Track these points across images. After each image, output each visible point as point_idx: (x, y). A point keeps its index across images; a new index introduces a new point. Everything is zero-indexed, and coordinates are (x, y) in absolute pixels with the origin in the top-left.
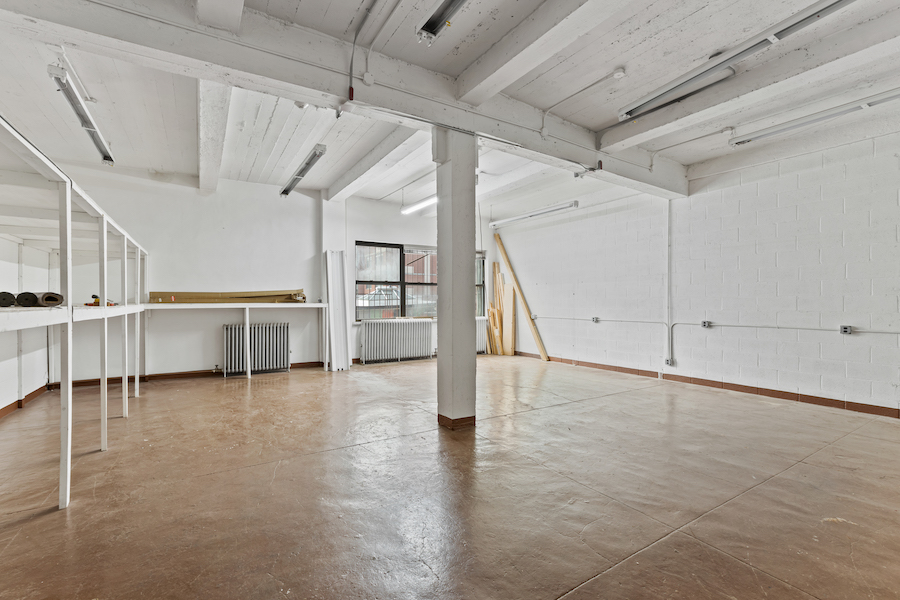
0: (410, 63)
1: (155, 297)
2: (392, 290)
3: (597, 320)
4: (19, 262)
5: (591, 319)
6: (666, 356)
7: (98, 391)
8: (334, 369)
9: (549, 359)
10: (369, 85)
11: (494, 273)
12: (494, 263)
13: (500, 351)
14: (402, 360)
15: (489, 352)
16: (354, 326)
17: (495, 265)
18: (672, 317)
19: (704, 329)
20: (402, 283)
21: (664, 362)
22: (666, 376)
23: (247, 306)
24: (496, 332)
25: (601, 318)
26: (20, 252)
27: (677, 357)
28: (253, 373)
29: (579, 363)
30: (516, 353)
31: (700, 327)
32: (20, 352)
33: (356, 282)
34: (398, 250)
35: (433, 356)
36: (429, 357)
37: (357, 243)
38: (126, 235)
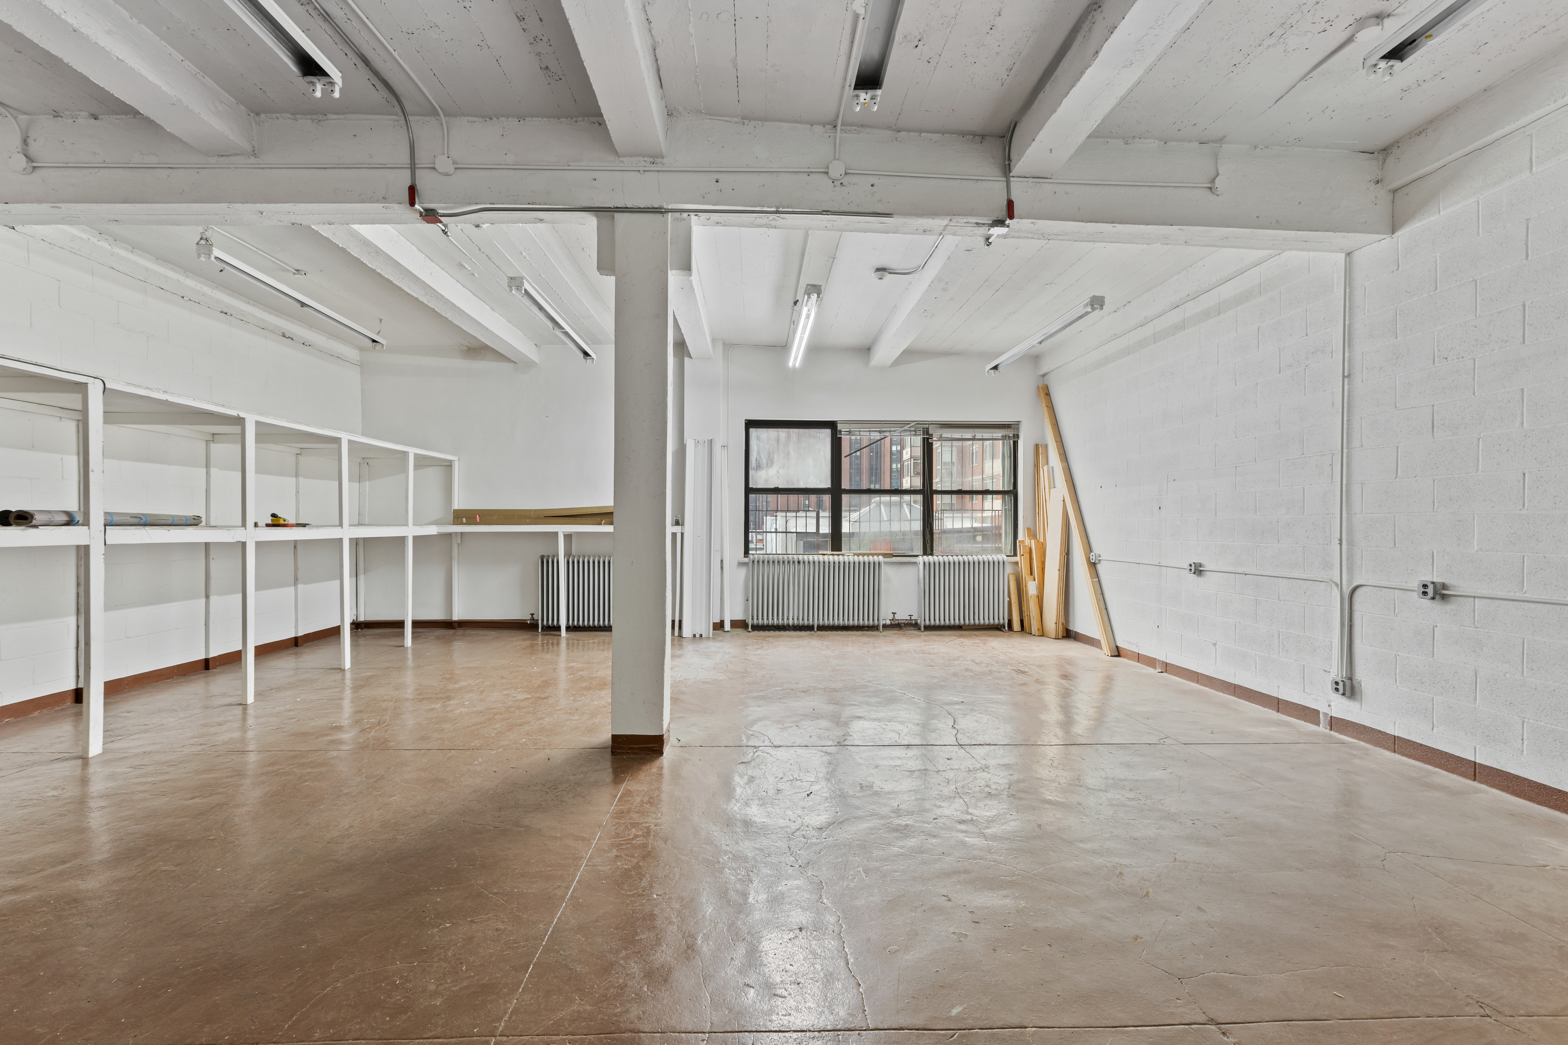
0: (521, 118)
1: (462, 516)
2: (900, 504)
3: (1198, 570)
4: (297, 475)
5: (1187, 566)
6: (1336, 671)
7: (402, 635)
8: (687, 632)
9: (1118, 653)
10: (448, 175)
11: (1036, 466)
12: (1037, 446)
13: (1034, 629)
14: (821, 628)
15: (1016, 625)
16: (741, 564)
17: (1039, 450)
18: (1350, 570)
19: (1426, 602)
20: (836, 491)
21: (1329, 687)
22: (1335, 723)
23: (562, 529)
24: (1032, 588)
25: (1208, 565)
26: (297, 463)
27: (1361, 674)
28: (568, 628)
29: (1167, 668)
30: (1068, 634)
31: (1415, 596)
32: (296, 581)
33: (748, 491)
34: (828, 432)
35: (885, 626)
36: (873, 628)
37: (751, 424)
38: (345, 437)
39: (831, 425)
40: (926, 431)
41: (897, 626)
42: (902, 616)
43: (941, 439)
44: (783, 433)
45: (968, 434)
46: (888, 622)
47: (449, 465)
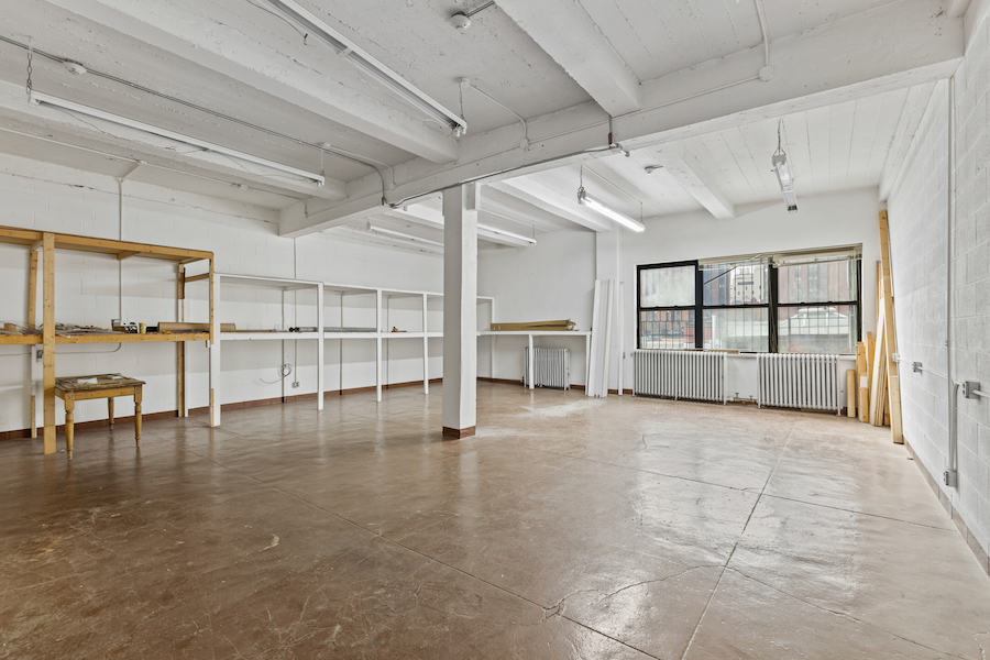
1: (494, 327)
3: (921, 369)
8: (590, 394)
10: (393, 190)
13: (861, 416)
14: (680, 399)
15: (852, 412)
16: (634, 354)
17: (879, 266)
20: (699, 308)
23: (531, 333)
24: (863, 382)
25: (923, 365)
29: (914, 455)
33: (640, 309)
34: (694, 267)
35: (729, 402)
36: (721, 403)
37: (640, 268)
38: (425, 294)
39: (695, 263)
40: (771, 260)
41: (737, 403)
42: (744, 396)
43: (784, 264)
44: (663, 270)
45: (811, 258)
46: (732, 399)
47: (490, 301)
